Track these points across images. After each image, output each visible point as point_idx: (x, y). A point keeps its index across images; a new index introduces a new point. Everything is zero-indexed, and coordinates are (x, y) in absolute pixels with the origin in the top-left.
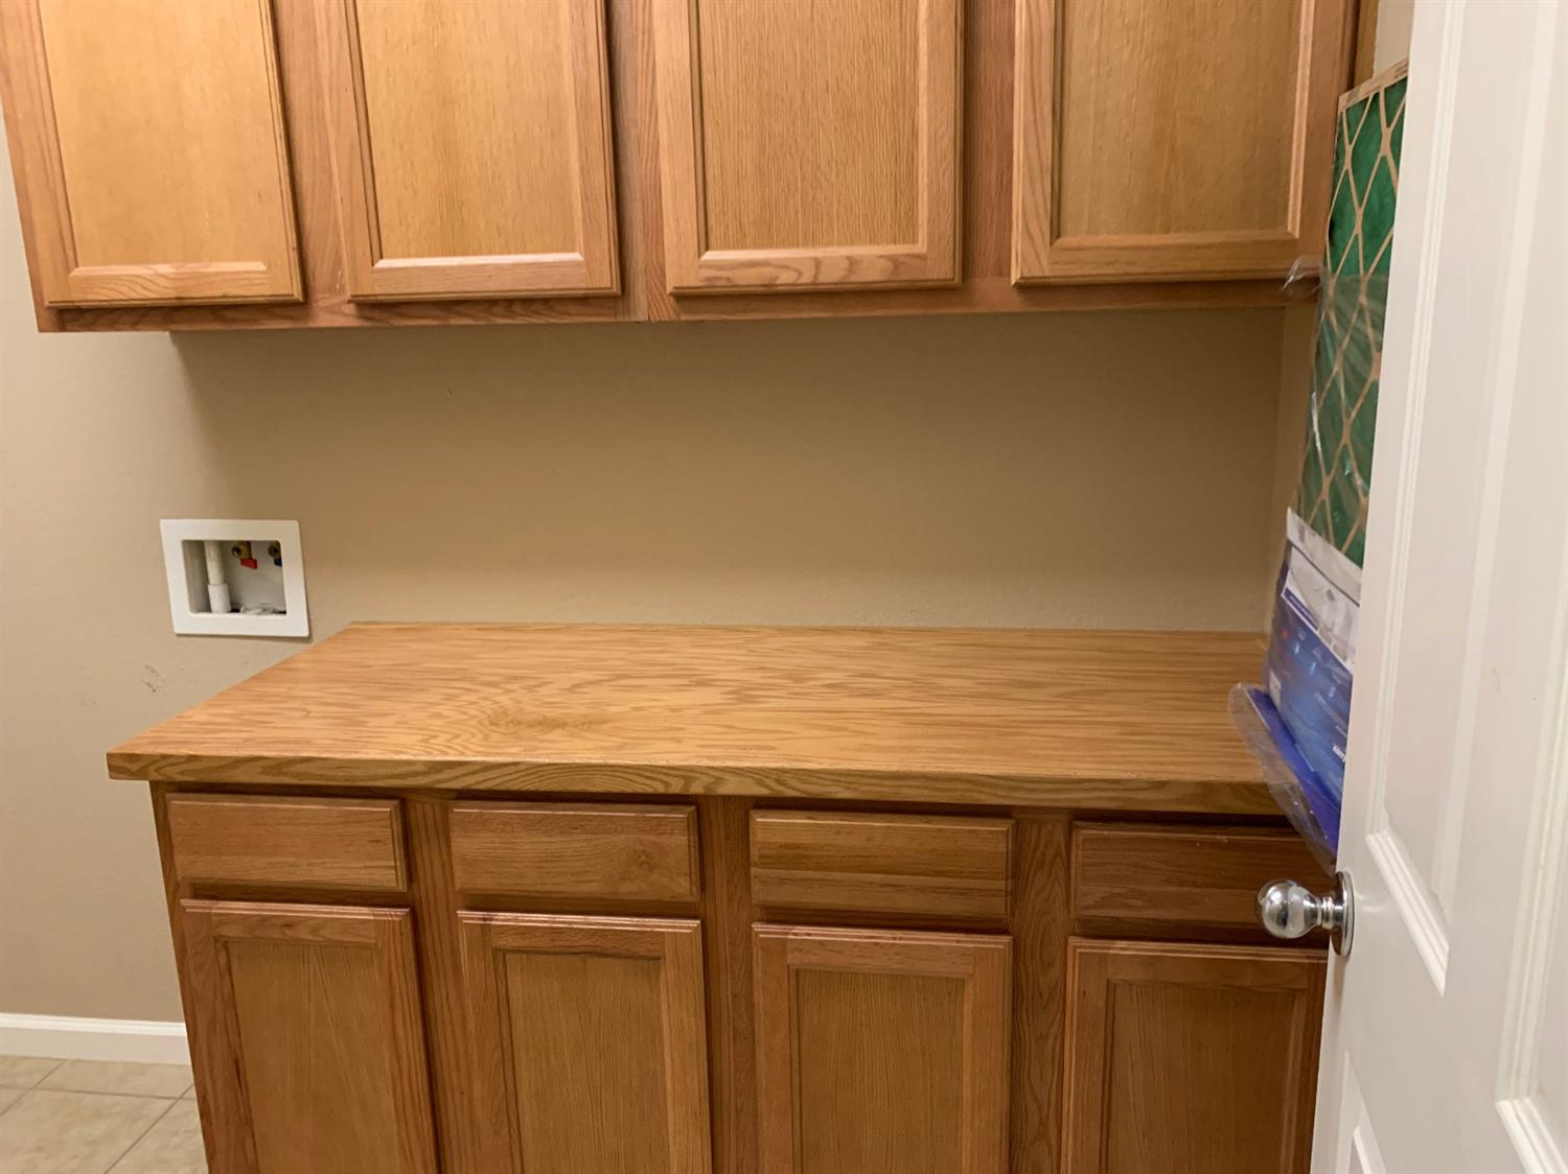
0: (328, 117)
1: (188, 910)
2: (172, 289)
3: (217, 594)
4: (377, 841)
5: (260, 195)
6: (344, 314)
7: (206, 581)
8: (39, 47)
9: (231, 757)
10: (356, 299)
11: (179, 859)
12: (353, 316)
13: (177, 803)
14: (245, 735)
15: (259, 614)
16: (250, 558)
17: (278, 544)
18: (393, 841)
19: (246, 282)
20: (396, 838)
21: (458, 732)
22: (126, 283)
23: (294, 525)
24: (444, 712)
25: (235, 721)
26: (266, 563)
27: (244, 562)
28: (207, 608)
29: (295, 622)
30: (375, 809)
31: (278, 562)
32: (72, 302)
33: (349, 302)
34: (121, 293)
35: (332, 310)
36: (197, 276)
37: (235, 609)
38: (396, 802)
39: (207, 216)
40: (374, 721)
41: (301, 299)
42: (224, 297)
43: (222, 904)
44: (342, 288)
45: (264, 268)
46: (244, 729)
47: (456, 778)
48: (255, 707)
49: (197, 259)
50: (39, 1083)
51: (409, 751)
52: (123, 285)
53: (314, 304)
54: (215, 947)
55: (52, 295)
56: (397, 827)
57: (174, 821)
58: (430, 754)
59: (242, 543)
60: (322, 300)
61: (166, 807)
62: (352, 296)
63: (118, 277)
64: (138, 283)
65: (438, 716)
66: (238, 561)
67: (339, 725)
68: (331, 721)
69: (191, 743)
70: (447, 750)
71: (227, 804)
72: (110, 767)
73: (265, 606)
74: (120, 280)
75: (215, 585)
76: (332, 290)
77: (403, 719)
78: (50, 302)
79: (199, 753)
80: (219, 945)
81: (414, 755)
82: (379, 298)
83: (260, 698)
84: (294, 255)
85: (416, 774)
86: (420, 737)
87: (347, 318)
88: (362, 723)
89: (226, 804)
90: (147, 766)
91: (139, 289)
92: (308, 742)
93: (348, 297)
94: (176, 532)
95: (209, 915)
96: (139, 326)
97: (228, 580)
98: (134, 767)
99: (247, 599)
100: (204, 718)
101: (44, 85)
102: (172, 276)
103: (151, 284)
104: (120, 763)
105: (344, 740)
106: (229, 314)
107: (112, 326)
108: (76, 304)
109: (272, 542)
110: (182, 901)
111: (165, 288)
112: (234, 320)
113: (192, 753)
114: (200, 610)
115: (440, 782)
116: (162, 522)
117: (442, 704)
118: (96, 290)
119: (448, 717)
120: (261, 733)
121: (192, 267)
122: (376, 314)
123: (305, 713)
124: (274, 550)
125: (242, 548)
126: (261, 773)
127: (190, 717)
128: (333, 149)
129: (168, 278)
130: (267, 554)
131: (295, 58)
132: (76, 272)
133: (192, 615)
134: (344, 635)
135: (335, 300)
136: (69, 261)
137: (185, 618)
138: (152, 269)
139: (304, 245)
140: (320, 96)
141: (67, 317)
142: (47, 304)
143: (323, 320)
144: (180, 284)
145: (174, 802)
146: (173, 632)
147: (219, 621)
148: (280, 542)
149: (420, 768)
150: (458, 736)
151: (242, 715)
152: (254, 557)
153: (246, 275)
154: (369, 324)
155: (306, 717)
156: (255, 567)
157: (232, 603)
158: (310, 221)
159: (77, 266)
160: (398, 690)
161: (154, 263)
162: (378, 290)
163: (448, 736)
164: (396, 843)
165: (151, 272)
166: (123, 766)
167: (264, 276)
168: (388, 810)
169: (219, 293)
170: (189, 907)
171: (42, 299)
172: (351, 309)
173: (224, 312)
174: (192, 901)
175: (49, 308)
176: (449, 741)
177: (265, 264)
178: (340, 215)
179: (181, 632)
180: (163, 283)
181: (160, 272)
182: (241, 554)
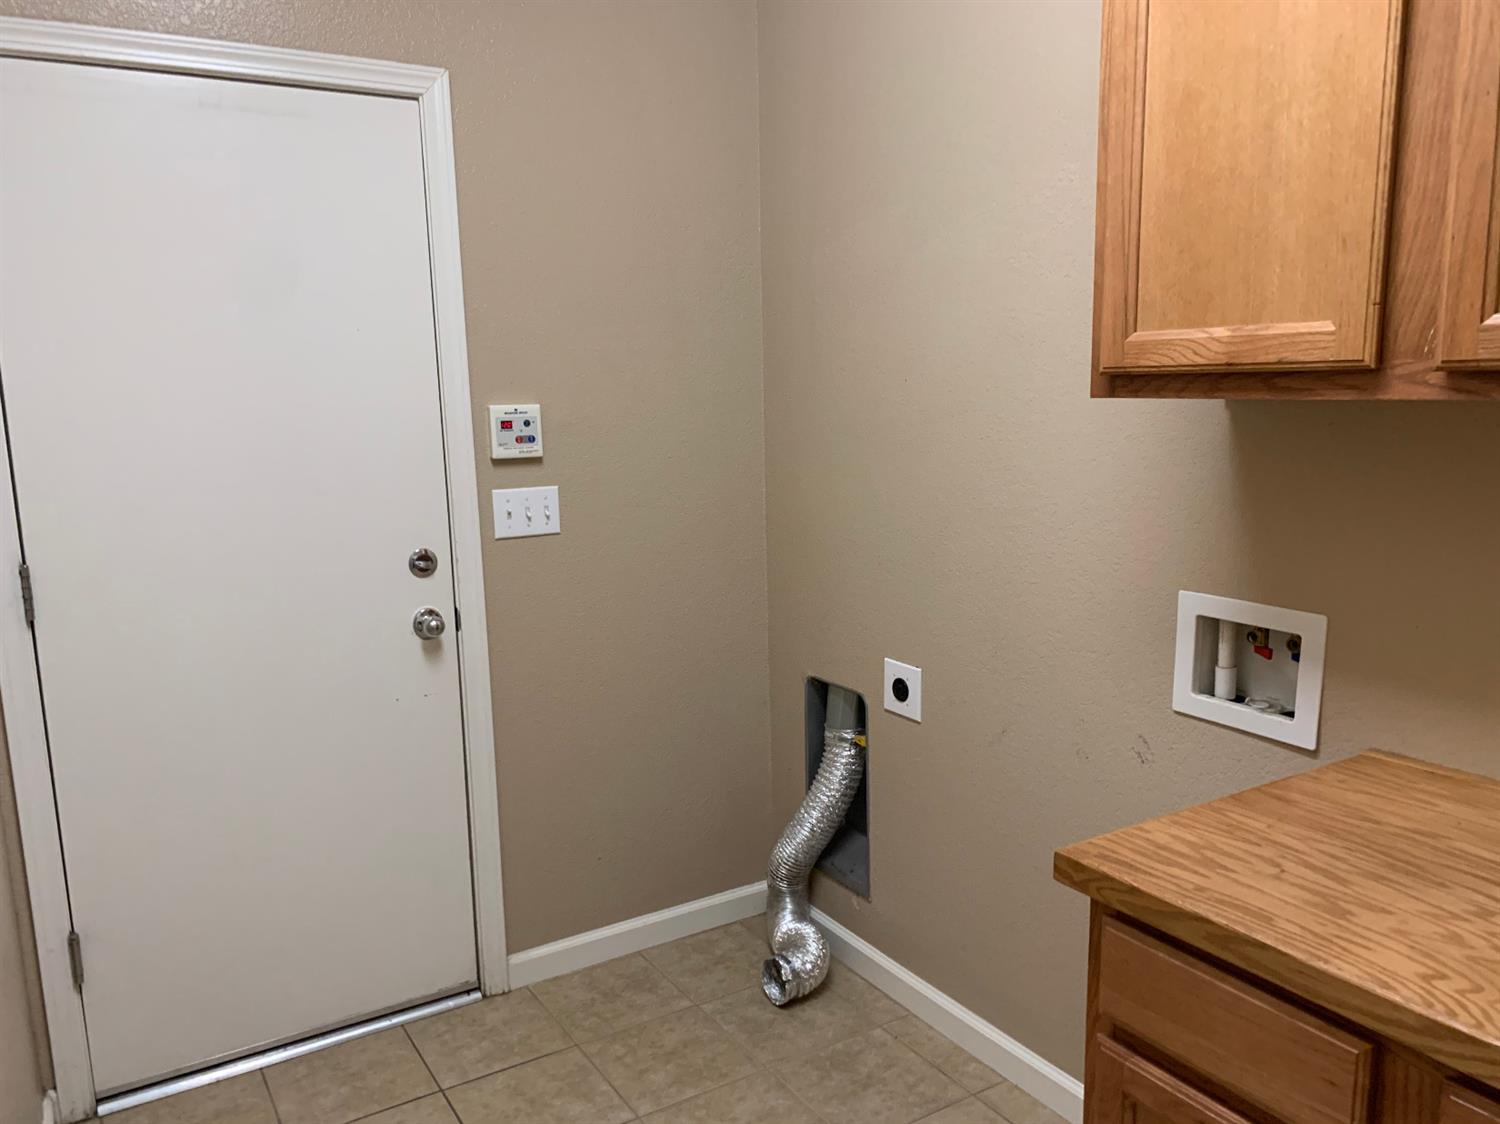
0: (1454, 136)
1: (1102, 1048)
2: (1223, 354)
3: (1223, 679)
4: (1332, 1083)
5: (1344, 241)
6: (1426, 383)
7: (1215, 661)
8: (1139, 109)
9: (1176, 907)
10: (1448, 365)
11: (1103, 991)
12: (1441, 387)
13: (1112, 930)
14: (1197, 880)
15: (1263, 710)
16: (1266, 647)
17: (1299, 638)
18: (1355, 1093)
19: (1307, 345)
20: (1359, 1090)
21: (1483, 983)
22: (1178, 348)
23: (1322, 621)
24: (1466, 935)
25: (1192, 853)
26: (1282, 654)
27: (1258, 650)
28: (1211, 693)
29: (1301, 731)
30: (1339, 1043)
31: (1296, 658)
32: (1125, 368)
33: (1438, 369)
34: (1172, 359)
35: (1411, 379)
36: (1251, 339)
37: (1239, 698)
38: (1368, 1046)
39: (1278, 270)
40: (1366, 917)
41: (1373, 366)
42: (1279, 362)
43: (1138, 1060)
44: (1432, 352)
45: (1333, 328)
46: (1202, 870)
47: (1463, 1057)
48: (1222, 841)
49: (1257, 320)
50: (979, 1092)
51: (1398, 987)
52: (1175, 350)
53: (1389, 371)
54: (1123, 1103)
55: (1107, 361)
56: (1364, 1080)
57: (1106, 950)
58: (1430, 1006)
59: (1260, 629)
60: (1402, 366)
61: (1101, 929)
62: (1443, 362)
63: (1170, 342)
64: (1189, 348)
65: (1456, 939)
66: (1252, 648)
67: (1316, 905)
68: (1308, 896)
69: (1137, 870)
70: (1458, 1010)
71: (1163, 955)
72: (1055, 867)
73: (1273, 702)
74: (1173, 344)
75: (1223, 668)
76: (1417, 353)
77: (1403, 927)
78: (1105, 368)
79: (1142, 888)
80: (1127, 1103)
81: (1403, 997)
82: (1482, 364)
83: (1231, 830)
84: (1374, 312)
85: (1401, 1025)
86: (1423, 970)
87: (1431, 389)
88: (1344, 914)
89: (1161, 955)
90: (1089, 880)
91: (1191, 355)
92: (1267, 919)
93: (1438, 362)
94: (1193, 604)
95: (1122, 1066)
96: (1183, 394)
97: (1238, 665)
98: (1077, 877)
99: (1255, 690)
100: (1162, 839)
101: (1137, 147)
102: (1225, 340)
103: (1203, 349)
104: (1063, 866)
105: (1316, 935)
106: (1283, 382)
107: (1157, 393)
108: (1128, 370)
109: (1292, 635)
110: (1099, 1035)
111: (1216, 353)
112: (1288, 389)
113: (1135, 885)
114: (1202, 692)
115: (1439, 1052)
116: (1181, 592)
117: (1466, 920)
118: (1148, 356)
119: (1472, 948)
120: (1216, 882)
121: (1250, 329)
122: (1474, 384)
123: (1276, 871)
124: (1294, 644)
125: (1259, 634)
126: (1204, 938)
127: (1148, 832)
128: (1454, 171)
129: (1220, 342)
130: (1285, 648)
131: (1425, 64)
132: (1133, 337)
133: (1193, 695)
134: (1356, 764)
135: (1420, 366)
136: (1130, 324)
137: (1185, 697)
138: (1207, 332)
139: (1390, 298)
140: (1448, 106)
141: (1119, 382)
142: (1101, 370)
143: (1398, 390)
144: (1233, 348)
145: (1108, 928)
146: (1171, 708)
147: (1219, 708)
148: (1303, 638)
149: (1411, 1021)
150: (1479, 989)
151: (1204, 848)
152: (1270, 646)
153: (1310, 338)
154: (1461, 397)
155: (1277, 878)
156: (1270, 658)
157: (1238, 689)
158: (1405, 266)
159: (1135, 331)
160: (1408, 873)
161: (1212, 326)
162: (1482, 354)
163: (1465, 985)
164: (1359, 1099)
165: (1205, 335)
166: (1069, 871)
167: (1333, 337)
168: (1356, 1052)
169: (1272, 358)
170: (1104, 1046)
171: (1098, 363)
172: (1437, 378)
173: (1276, 380)
174: (1108, 1040)
175: (1102, 373)
176: (1462, 992)
177: (1334, 323)
178: (1447, 259)
179: (1178, 710)
180: (1216, 347)
181: (1216, 335)
182: (1256, 641)
